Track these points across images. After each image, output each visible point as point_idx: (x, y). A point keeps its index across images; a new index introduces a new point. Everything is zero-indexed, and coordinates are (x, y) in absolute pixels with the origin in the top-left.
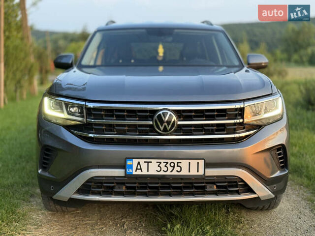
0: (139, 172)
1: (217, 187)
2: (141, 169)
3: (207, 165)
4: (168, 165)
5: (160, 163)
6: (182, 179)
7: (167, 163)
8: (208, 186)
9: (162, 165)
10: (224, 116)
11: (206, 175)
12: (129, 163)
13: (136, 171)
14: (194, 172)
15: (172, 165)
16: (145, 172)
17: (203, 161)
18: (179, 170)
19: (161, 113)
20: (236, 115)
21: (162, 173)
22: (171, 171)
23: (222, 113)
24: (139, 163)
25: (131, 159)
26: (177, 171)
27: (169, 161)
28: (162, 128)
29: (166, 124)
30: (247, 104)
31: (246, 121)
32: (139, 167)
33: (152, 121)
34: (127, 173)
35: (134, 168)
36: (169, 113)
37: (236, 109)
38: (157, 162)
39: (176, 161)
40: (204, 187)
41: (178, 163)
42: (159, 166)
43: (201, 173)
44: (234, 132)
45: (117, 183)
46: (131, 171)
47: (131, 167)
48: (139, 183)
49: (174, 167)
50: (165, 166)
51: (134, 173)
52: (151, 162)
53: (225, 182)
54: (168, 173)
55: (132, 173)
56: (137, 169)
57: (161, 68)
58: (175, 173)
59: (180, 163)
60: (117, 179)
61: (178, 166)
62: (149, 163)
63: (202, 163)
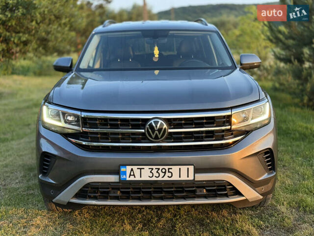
0: (132, 178)
1: (207, 190)
2: (134, 175)
3: (197, 171)
4: (160, 171)
5: (152, 169)
6: (173, 184)
7: (159, 169)
8: (198, 190)
9: (154, 171)
10: (213, 123)
11: (196, 180)
12: (123, 169)
13: (129, 177)
14: (184, 177)
15: (164, 171)
16: (138, 178)
17: (193, 166)
18: (170, 176)
19: (152, 121)
20: (224, 122)
21: (154, 179)
22: (163, 177)
23: (211, 121)
24: (132, 170)
25: (125, 165)
26: (168, 177)
27: (161, 167)
28: (153, 136)
29: (157, 132)
30: (234, 111)
31: (233, 127)
32: (132, 174)
33: (144, 129)
34: (121, 179)
35: (128, 174)
36: (160, 121)
37: (224, 117)
38: (149, 169)
39: (167, 167)
40: (194, 192)
41: (169, 169)
42: (151, 172)
43: (191, 178)
44: (222, 138)
45: (113, 189)
46: (125, 177)
47: (125, 173)
48: (133, 188)
49: (165, 173)
50: (157, 172)
51: (128, 179)
52: (144, 169)
53: (214, 186)
54: (160, 179)
55: (126, 178)
56: (130, 175)
57: (157, 72)
58: (166, 178)
59: (171, 169)
60: (112, 184)
61: (169, 172)
62: (142, 170)
63: (191, 168)
